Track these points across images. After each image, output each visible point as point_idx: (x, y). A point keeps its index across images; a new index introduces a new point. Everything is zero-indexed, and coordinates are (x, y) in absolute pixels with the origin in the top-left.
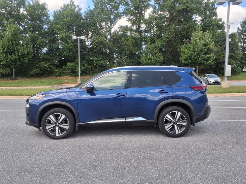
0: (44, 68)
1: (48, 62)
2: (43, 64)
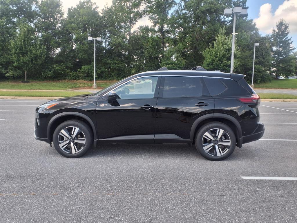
0: (58, 71)
1: (62, 64)
2: (57, 66)
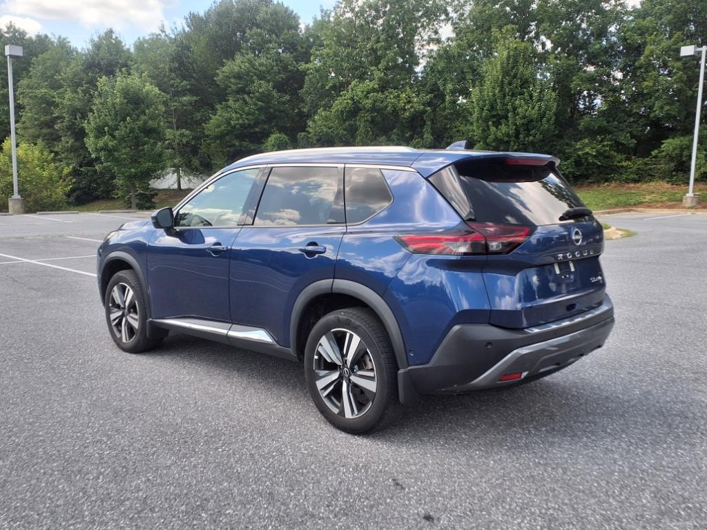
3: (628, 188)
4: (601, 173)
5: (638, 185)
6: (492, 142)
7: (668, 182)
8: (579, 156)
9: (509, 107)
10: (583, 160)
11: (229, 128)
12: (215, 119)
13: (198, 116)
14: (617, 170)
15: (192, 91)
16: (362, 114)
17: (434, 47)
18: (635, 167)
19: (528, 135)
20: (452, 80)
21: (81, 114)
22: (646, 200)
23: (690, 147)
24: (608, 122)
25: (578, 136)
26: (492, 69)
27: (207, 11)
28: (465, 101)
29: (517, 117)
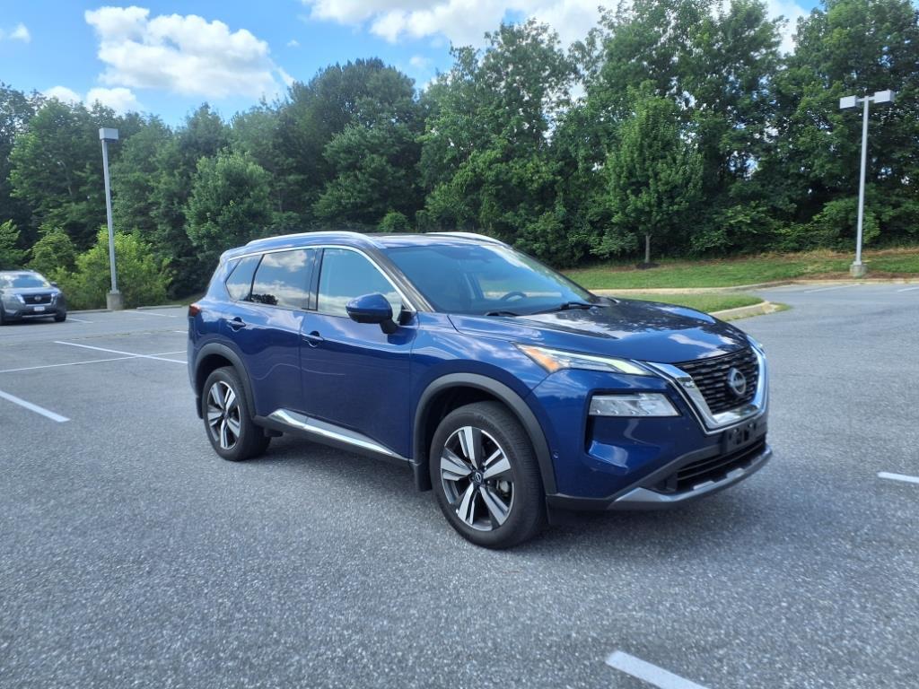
0: (739, 229)
1: (757, 205)
2: (737, 213)
3: (788, 258)
4: (756, 243)
5: (799, 254)
6: (632, 212)
7: (833, 250)
8: (731, 225)
9: (650, 173)
10: (736, 230)
11: (341, 208)
12: (324, 199)
13: (306, 196)
14: (775, 238)
15: (298, 169)
16: (485, 187)
17: (565, 109)
18: (796, 234)
19: (672, 204)
20: (584, 145)
21: (179, 198)
22: (808, 271)
23: (855, 209)
24: (763, 186)
25: (730, 203)
26: (630, 131)
27: (311, 79)
28: (600, 167)
29: (659, 183)
